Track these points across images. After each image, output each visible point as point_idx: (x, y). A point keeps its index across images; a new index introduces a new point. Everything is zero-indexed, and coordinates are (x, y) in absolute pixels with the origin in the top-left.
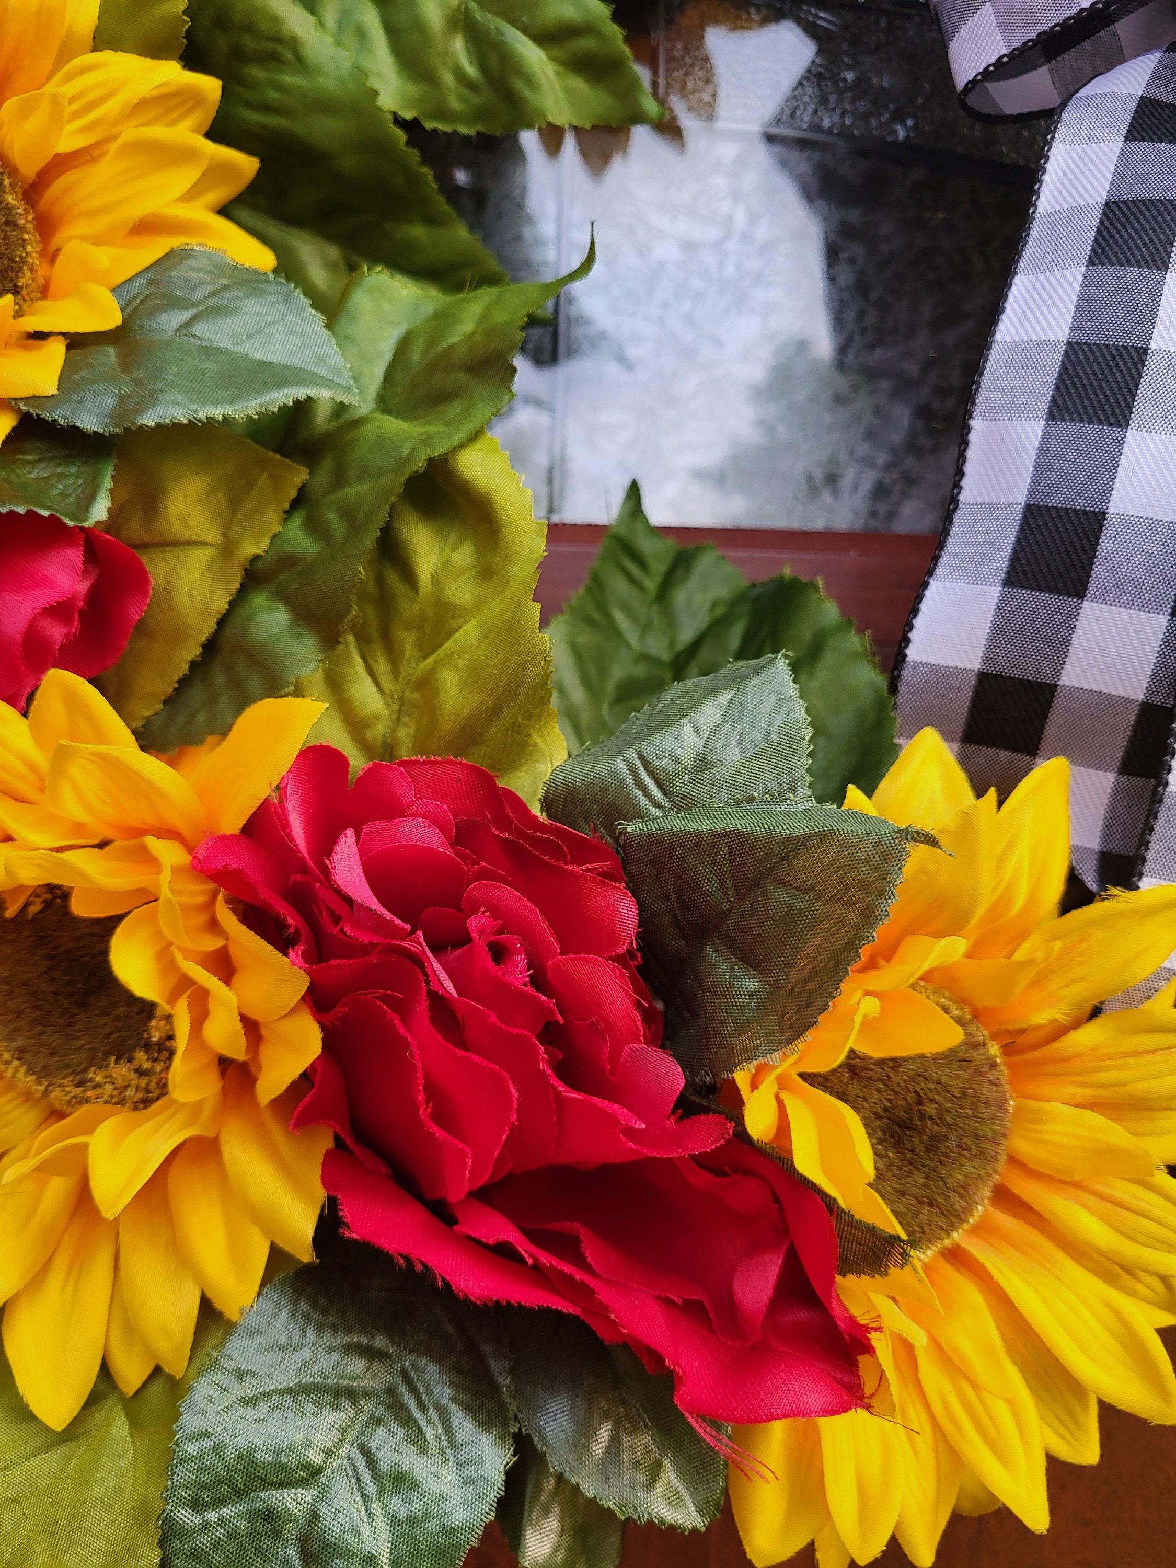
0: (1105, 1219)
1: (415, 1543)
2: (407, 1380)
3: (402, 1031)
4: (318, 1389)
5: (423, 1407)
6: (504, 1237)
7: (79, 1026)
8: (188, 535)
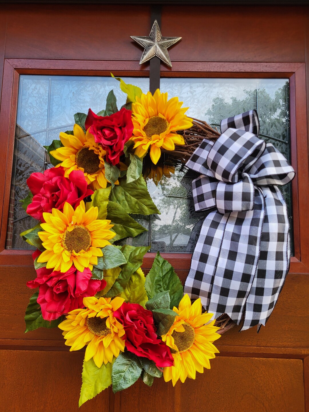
0: (204, 347)
1: (133, 378)
2: (133, 363)
3: (132, 333)
4: (125, 364)
5: (134, 366)
6: (141, 351)
7: (99, 327)
8: (109, 275)
